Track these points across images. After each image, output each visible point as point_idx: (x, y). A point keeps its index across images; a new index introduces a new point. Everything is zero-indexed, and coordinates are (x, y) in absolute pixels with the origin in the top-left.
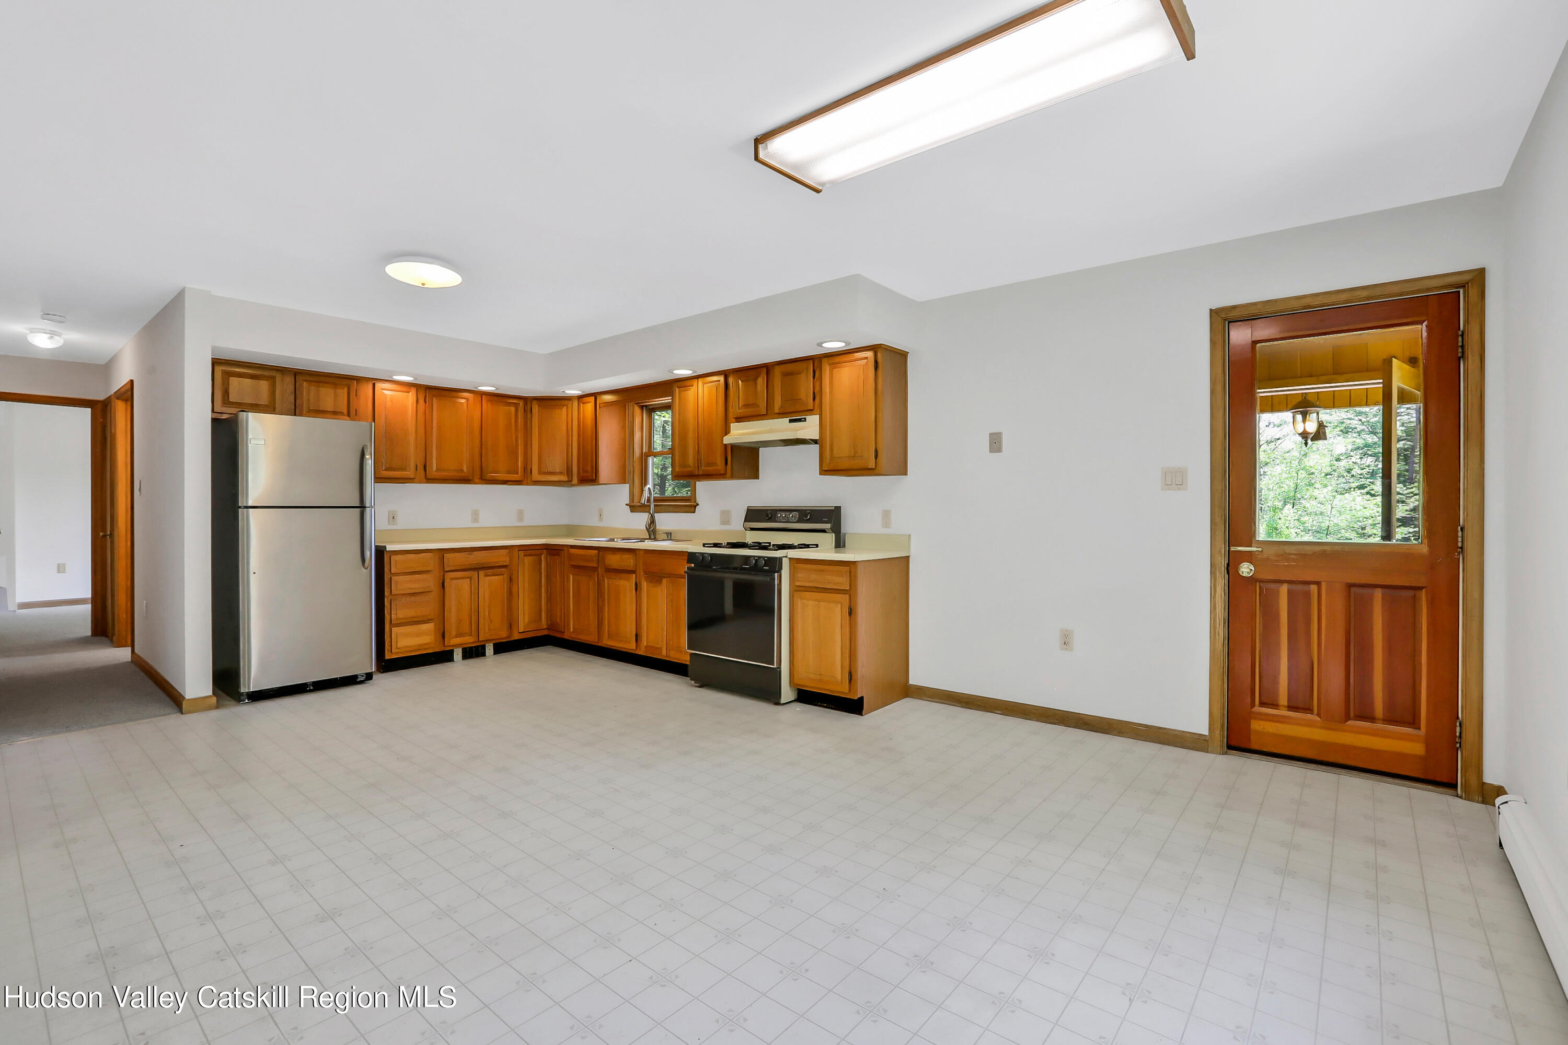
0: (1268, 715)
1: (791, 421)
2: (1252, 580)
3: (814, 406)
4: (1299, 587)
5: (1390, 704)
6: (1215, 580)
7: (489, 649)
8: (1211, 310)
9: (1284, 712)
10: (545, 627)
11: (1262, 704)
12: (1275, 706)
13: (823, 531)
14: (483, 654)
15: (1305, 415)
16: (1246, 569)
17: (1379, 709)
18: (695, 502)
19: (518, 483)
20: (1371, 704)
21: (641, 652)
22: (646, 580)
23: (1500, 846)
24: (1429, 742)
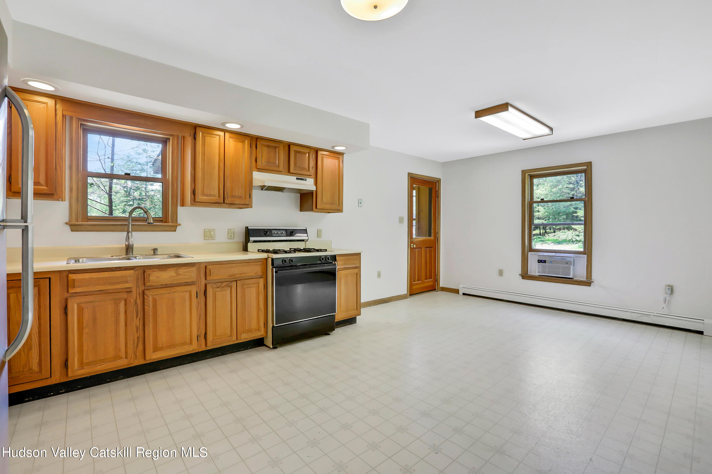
0: (415, 284)
1: (297, 179)
3: (312, 174)
12: (416, 281)
17: (428, 276)
23: (464, 294)
24: (433, 281)
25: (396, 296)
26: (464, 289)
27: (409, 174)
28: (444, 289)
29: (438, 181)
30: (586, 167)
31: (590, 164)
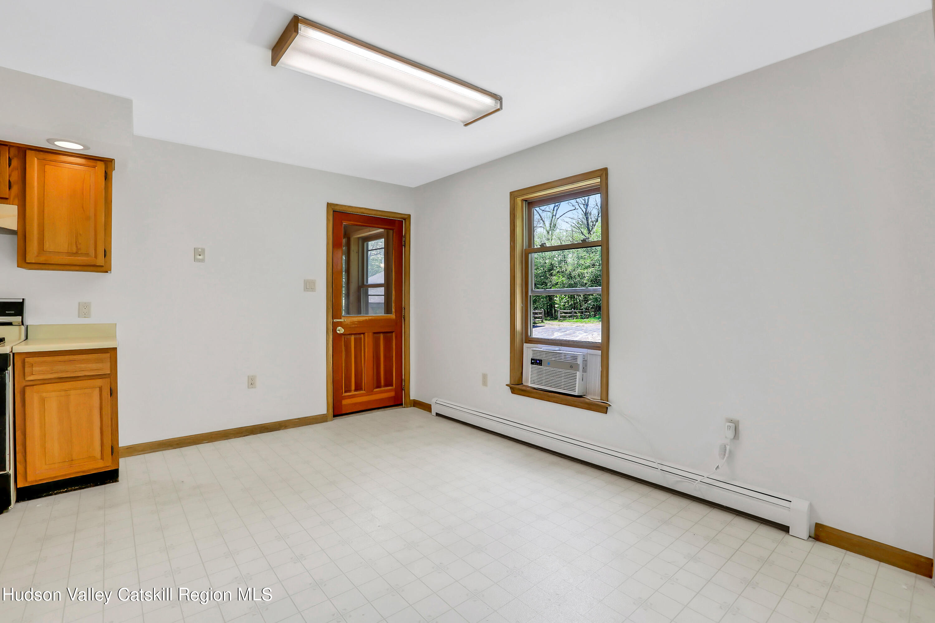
0: (348, 396)
2: (341, 335)
3: (9, 195)
5: (386, 379)
6: (329, 336)
9: (353, 393)
11: (346, 392)
12: (350, 391)
13: (10, 324)
16: (340, 330)
17: (382, 381)
23: (437, 414)
24: (396, 390)
25: (299, 419)
26: (438, 406)
27: (329, 205)
28: (417, 404)
29: (405, 220)
30: (599, 180)
31: (604, 173)
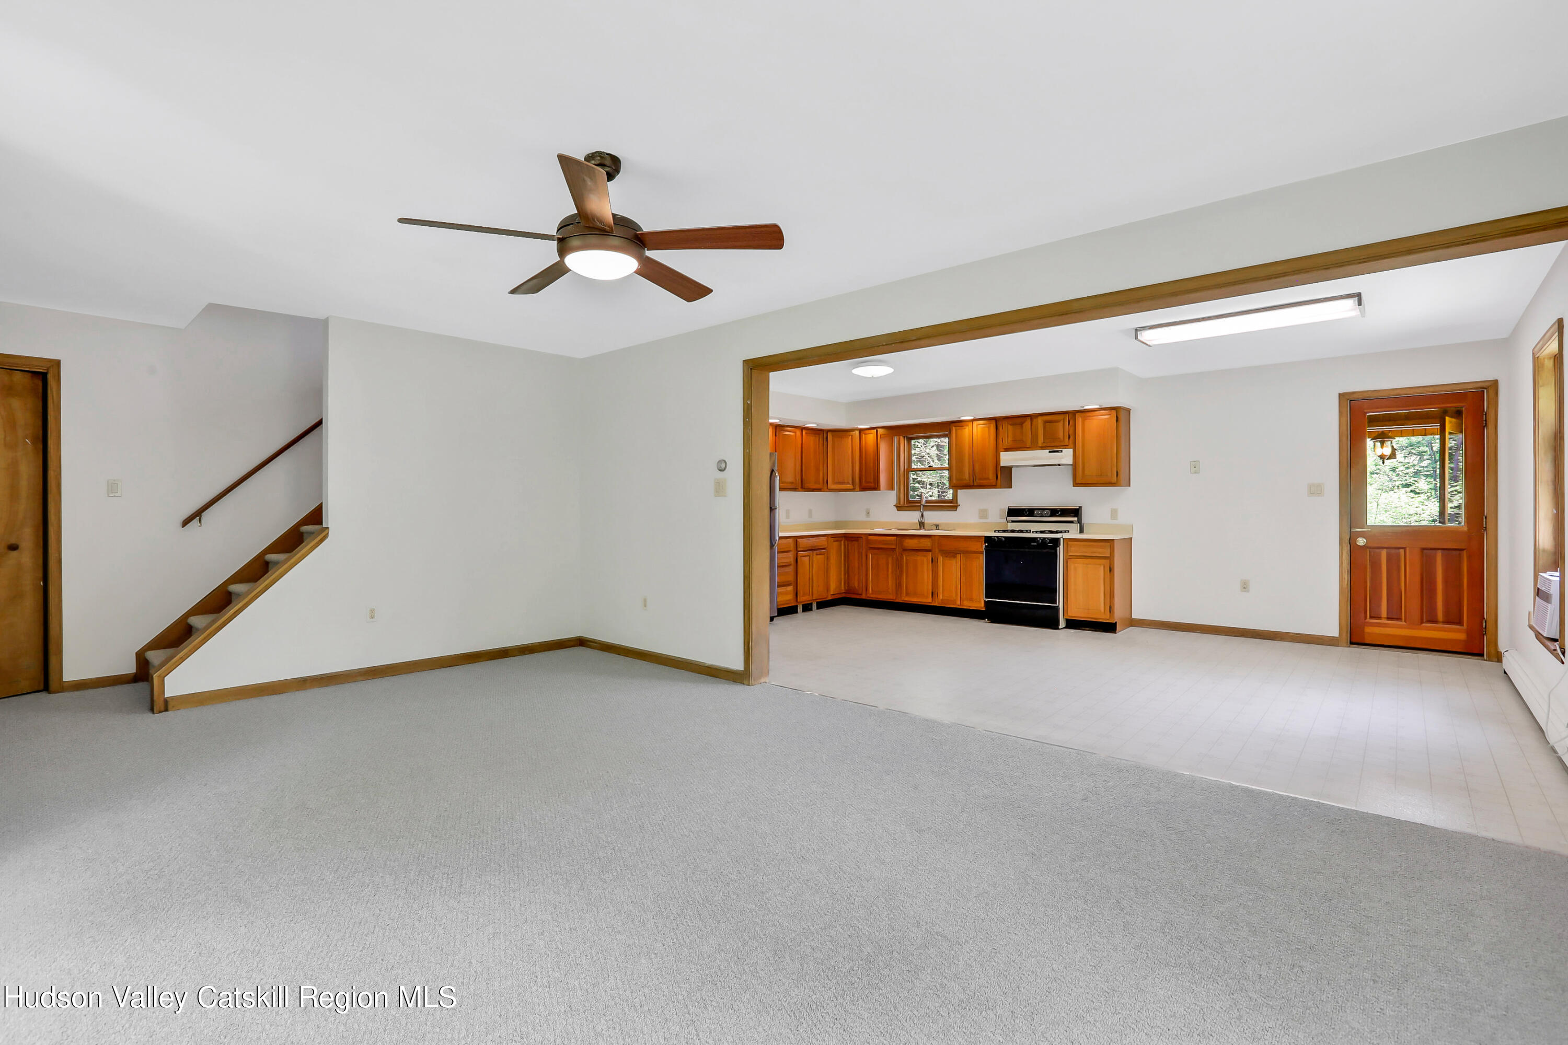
1: (1050, 452)
2: (1364, 547)
3: (1069, 443)
4: (1393, 551)
5: (1447, 612)
6: (1342, 547)
7: (800, 609)
8: (1339, 394)
9: (1384, 621)
10: (843, 592)
11: (1371, 617)
12: (1380, 618)
13: (1072, 522)
14: (796, 612)
15: (1382, 443)
16: (1361, 542)
17: (1440, 616)
18: (957, 504)
19: (819, 490)
20: (1436, 615)
21: (936, 604)
22: (942, 556)
23: (1504, 671)
24: (1469, 633)
25: (1299, 634)
27: (1342, 395)
29: (1487, 389)
